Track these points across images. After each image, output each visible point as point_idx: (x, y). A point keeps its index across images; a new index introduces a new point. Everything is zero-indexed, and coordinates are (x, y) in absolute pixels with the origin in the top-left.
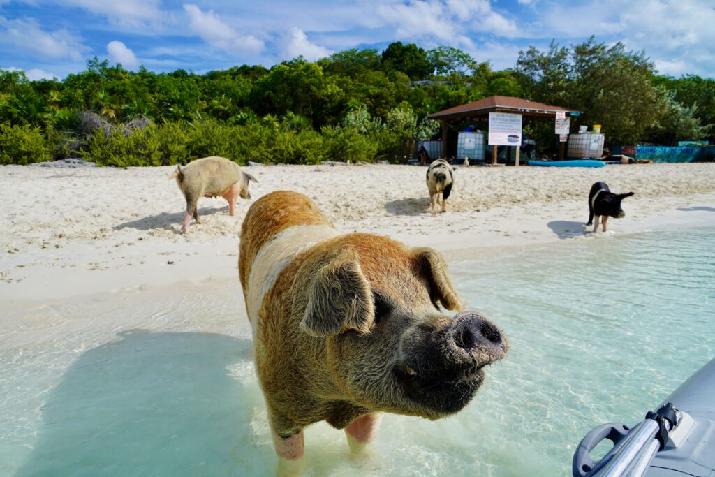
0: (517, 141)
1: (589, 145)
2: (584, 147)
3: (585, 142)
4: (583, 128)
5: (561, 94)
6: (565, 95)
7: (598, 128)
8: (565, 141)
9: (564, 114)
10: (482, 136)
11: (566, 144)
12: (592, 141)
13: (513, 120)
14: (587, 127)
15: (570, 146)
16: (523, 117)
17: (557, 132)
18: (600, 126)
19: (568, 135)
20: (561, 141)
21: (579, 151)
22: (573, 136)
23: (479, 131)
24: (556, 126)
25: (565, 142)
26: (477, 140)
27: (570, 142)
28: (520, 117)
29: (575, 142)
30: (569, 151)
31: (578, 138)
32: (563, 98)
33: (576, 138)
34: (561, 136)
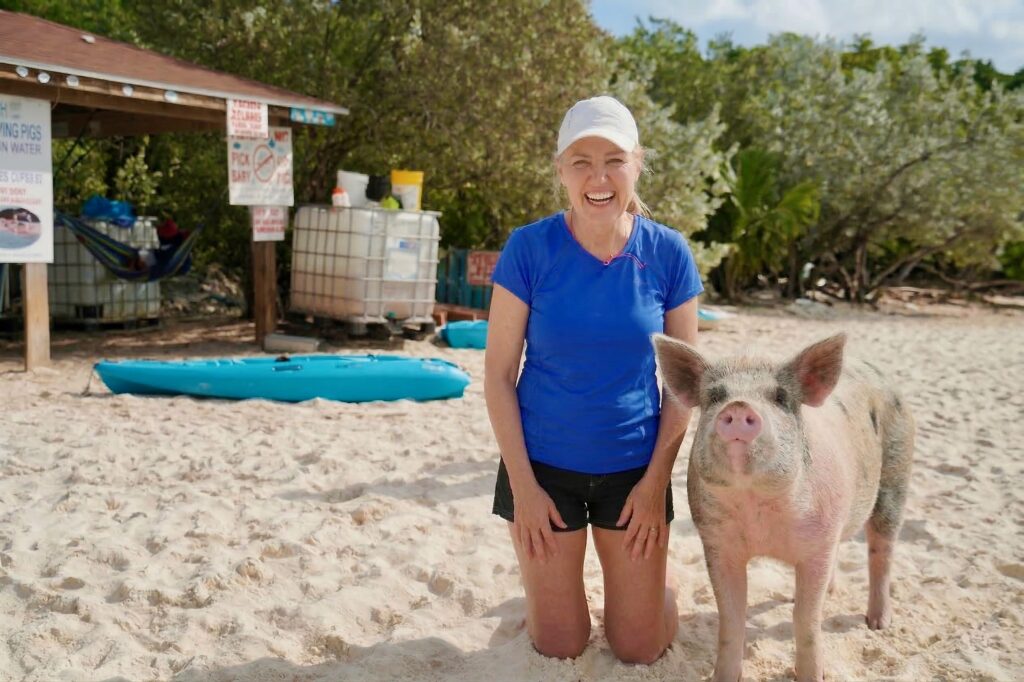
0: (32, 239)
1: (381, 261)
2: (357, 269)
3: (360, 247)
4: (352, 185)
5: (249, 18)
6: (267, 28)
7: (409, 185)
8: (280, 236)
9: (264, 112)
11: (284, 250)
12: (391, 243)
14: (364, 179)
15: (299, 262)
17: (237, 195)
18: (418, 177)
19: (292, 212)
20: (258, 237)
21: (340, 289)
22: (309, 216)
24: (233, 166)
25: (278, 243)
27: (300, 242)
29: (318, 243)
30: (298, 282)
31: (332, 227)
32: (257, 41)
33: (323, 226)
34: (256, 217)
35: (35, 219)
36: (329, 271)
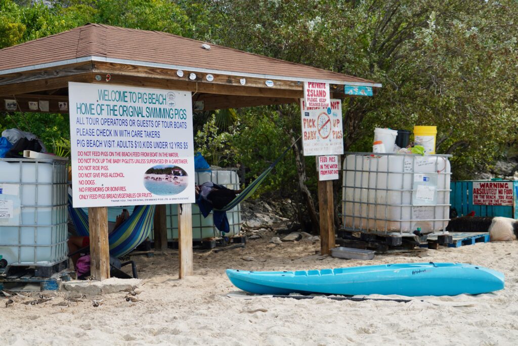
1: (411, 192)
2: (395, 198)
3: (396, 182)
4: (385, 137)
5: (311, 24)
6: (322, 29)
7: (427, 135)
8: (336, 177)
9: (327, 90)
10: (45, 174)
11: (338, 185)
12: (418, 178)
13: (161, 113)
14: (395, 133)
15: (348, 194)
16: (196, 98)
17: (309, 149)
18: (433, 130)
19: (343, 158)
20: (322, 178)
21: (382, 213)
22: (356, 161)
23: (34, 155)
24: (305, 129)
25: (334, 182)
26: (29, 190)
27: (348, 180)
28: (183, 101)
29: (362, 180)
30: (347, 209)
31: (374, 169)
32: (316, 39)
33: (366, 168)
34: (321, 163)
35: (184, 174)
36: (372, 201)
